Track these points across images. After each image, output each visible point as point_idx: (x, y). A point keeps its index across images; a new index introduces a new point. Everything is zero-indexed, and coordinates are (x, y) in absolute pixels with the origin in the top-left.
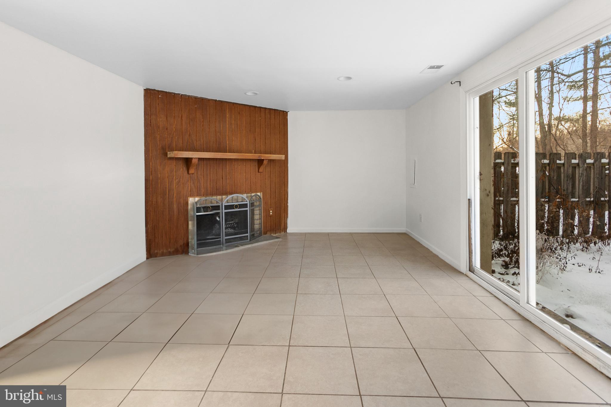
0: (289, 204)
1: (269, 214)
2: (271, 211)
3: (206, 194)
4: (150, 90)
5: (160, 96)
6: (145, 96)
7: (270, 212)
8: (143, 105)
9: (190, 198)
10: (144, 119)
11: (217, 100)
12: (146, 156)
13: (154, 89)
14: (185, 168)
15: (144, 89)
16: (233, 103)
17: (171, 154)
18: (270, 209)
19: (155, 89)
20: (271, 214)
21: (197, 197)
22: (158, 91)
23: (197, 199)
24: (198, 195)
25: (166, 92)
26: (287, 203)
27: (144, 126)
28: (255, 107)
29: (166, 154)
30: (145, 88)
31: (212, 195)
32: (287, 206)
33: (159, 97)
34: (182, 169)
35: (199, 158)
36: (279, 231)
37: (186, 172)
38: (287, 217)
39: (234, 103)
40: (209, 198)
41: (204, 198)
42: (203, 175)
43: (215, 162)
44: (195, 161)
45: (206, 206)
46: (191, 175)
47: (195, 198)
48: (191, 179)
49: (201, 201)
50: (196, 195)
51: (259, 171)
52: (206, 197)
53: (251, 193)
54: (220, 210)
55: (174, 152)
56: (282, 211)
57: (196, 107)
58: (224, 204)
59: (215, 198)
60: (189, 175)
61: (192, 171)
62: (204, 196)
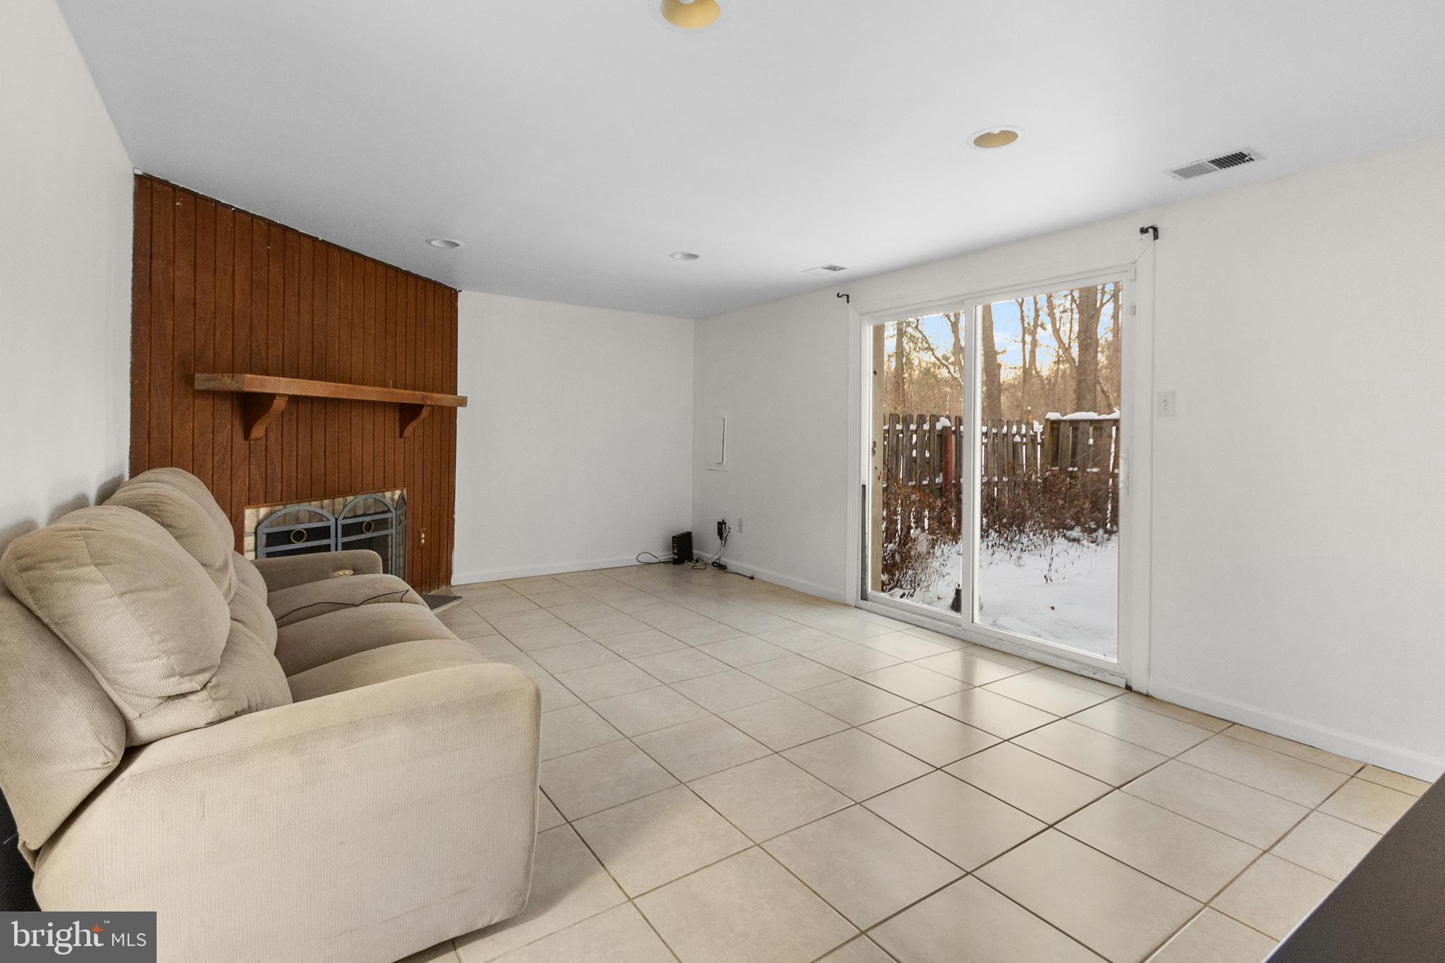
0: (456, 517)
1: (420, 542)
2: (423, 536)
3: (285, 500)
4: (151, 180)
5: (178, 204)
6: (137, 196)
7: (420, 538)
8: (132, 224)
9: (247, 510)
10: (132, 266)
11: (318, 239)
12: (136, 382)
13: (166, 178)
14: (237, 423)
15: (136, 175)
16: (353, 252)
17: (202, 381)
18: (421, 530)
19: (167, 182)
20: (423, 541)
21: (263, 507)
22: (175, 188)
23: (263, 511)
24: (266, 501)
25: (195, 195)
26: (453, 513)
27: (133, 289)
29: (190, 380)
30: (140, 173)
31: (299, 499)
32: (453, 520)
33: (174, 206)
34: (229, 425)
35: (290, 396)
36: (437, 584)
37: (241, 434)
38: (452, 548)
39: (355, 252)
40: (292, 508)
41: (281, 507)
42: (280, 442)
43: (309, 408)
44: (279, 404)
45: (292, 531)
46: (252, 442)
47: (258, 508)
48: (252, 455)
49: (274, 517)
50: (262, 499)
51: (401, 436)
52: (286, 505)
53: (383, 492)
54: (329, 538)
55: (244, 377)
56: (444, 534)
57: (268, 249)
58: (341, 522)
59: (314, 506)
60: (247, 442)
61: (258, 431)
62: (281, 501)
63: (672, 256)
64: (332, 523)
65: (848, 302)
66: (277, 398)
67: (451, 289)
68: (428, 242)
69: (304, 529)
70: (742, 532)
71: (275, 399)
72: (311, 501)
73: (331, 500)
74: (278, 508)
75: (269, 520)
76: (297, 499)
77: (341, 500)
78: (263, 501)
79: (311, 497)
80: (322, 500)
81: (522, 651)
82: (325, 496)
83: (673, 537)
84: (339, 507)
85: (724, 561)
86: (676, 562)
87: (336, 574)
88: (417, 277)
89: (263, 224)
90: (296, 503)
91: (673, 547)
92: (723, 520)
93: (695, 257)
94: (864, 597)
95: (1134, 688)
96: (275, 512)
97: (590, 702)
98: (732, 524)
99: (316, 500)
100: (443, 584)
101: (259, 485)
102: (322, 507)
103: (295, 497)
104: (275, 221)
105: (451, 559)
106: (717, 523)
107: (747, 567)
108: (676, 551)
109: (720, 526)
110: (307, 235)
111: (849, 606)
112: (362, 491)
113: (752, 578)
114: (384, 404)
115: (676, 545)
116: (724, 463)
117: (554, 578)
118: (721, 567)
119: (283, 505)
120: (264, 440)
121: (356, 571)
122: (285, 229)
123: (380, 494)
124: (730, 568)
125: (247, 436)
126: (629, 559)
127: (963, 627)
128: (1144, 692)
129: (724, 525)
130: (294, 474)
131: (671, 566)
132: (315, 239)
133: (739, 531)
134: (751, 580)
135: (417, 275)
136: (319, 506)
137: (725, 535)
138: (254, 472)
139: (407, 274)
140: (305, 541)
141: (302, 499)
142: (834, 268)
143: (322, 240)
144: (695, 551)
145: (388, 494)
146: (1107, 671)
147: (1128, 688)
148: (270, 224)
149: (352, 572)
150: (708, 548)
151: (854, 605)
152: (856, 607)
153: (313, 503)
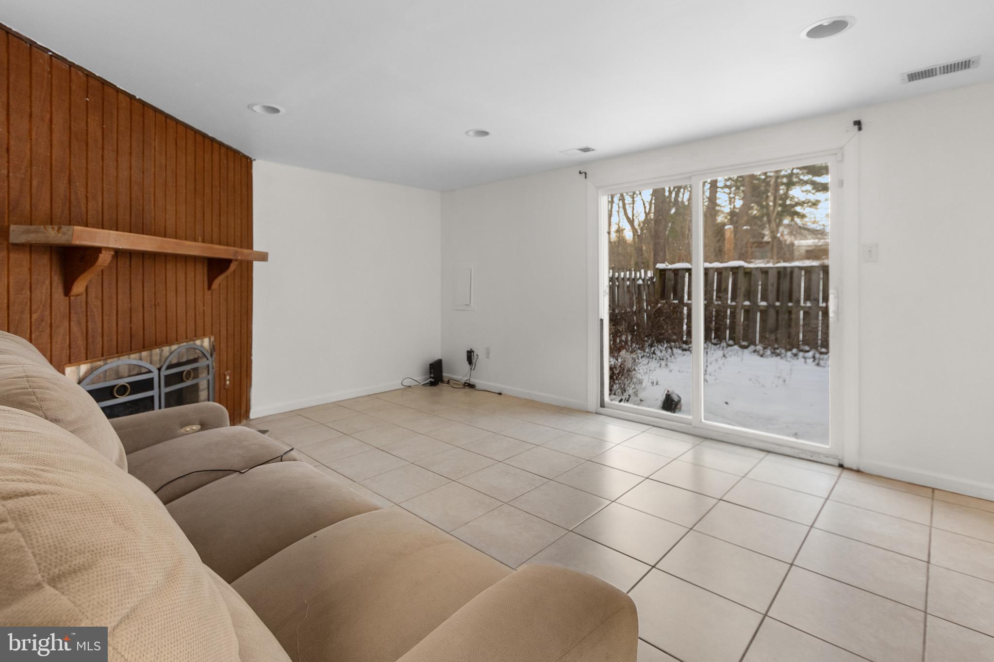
0: (254, 358)
1: (225, 383)
2: (228, 378)
3: (105, 355)
7: (225, 380)
9: (68, 368)
11: (135, 97)
14: (56, 278)
17: (19, 234)
18: (226, 373)
20: (228, 383)
23: (84, 368)
24: (87, 357)
26: (251, 355)
28: (204, 136)
29: (4, 233)
31: (119, 352)
32: (251, 362)
34: (47, 280)
35: (116, 250)
36: (239, 419)
37: (61, 290)
38: (251, 386)
40: (113, 363)
41: (101, 363)
42: (100, 298)
43: (128, 263)
44: (105, 259)
45: (115, 386)
46: (72, 298)
47: (79, 365)
48: (72, 311)
49: (96, 373)
50: (83, 356)
51: (209, 287)
52: (106, 359)
53: (195, 340)
54: (152, 389)
55: (73, 230)
56: (244, 374)
57: (87, 101)
58: (164, 373)
59: (132, 359)
60: (67, 298)
61: (79, 287)
62: (102, 356)
63: (467, 133)
64: (155, 375)
65: (586, 177)
66: (103, 252)
67: (247, 158)
68: (250, 107)
69: (127, 383)
70: (489, 358)
71: (101, 253)
72: (130, 354)
73: (149, 352)
74: (99, 363)
75: (91, 377)
76: (117, 353)
77: (157, 351)
78: (85, 359)
79: (131, 350)
80: (140, 352)
81: (355, 482)
82: (144, 348)
83: (431, 365)
84: (156, 358)
85: (473, 381)
86: (432, 384)
87: (183, 431)
88: (221, 144)
89: (80, 73)
90: (116, 357)
91: (431, 373)
92: (471, 349)
93: (485, 133)
94: (602, 405)
95: (846, 465)
96: (96, 368)
97: (452, 531)
98: (479, 351)
99: (136, 353)
100: (244, 419)
101: (81, 343)
102: (141, 359)
103: (115, 351)
104: (94, 73)
105: (250, 398)
106: (466, 352)
107: (495, 386)
108: (432, 376)
109: (469, 354)
110: (125, 91)
111: (588, 412)
112: (177, 341)
113: (500, 394)
114: (195, 259)
115: (432, 371)
116: (472, 304)
117: (339, 405)
118: (471, 386)
119: (104, 360)
120: (84, 295)
121: (204, 426)
122: (104, 83)
123: (192, 343)
124: (478, 387)
125: (67, 291)
126: (396, 384)
127: (693, 425)
128: (855, 468)
129: (472, 353)
130: (114, 329)
131: (430, 388)
132: (132, 97)
133: (487, 358)
134: (500, 395)
135: (221, 142)
136: (138, 358)
137: (474, 361)
138: (75, 329)
139: (213, 140)
140: (128, 395)
141: (123, 352)
142: (586, 150)
143: (139, 99)
144: (444, 374)
145: (198, 342)
146: (821, 454)
147: (841, 466)
148: (89, 75)
149: (199, 427)
150: (459, 370)
151: (594, 412)
152: (596, 413)
153: (133, 356)
